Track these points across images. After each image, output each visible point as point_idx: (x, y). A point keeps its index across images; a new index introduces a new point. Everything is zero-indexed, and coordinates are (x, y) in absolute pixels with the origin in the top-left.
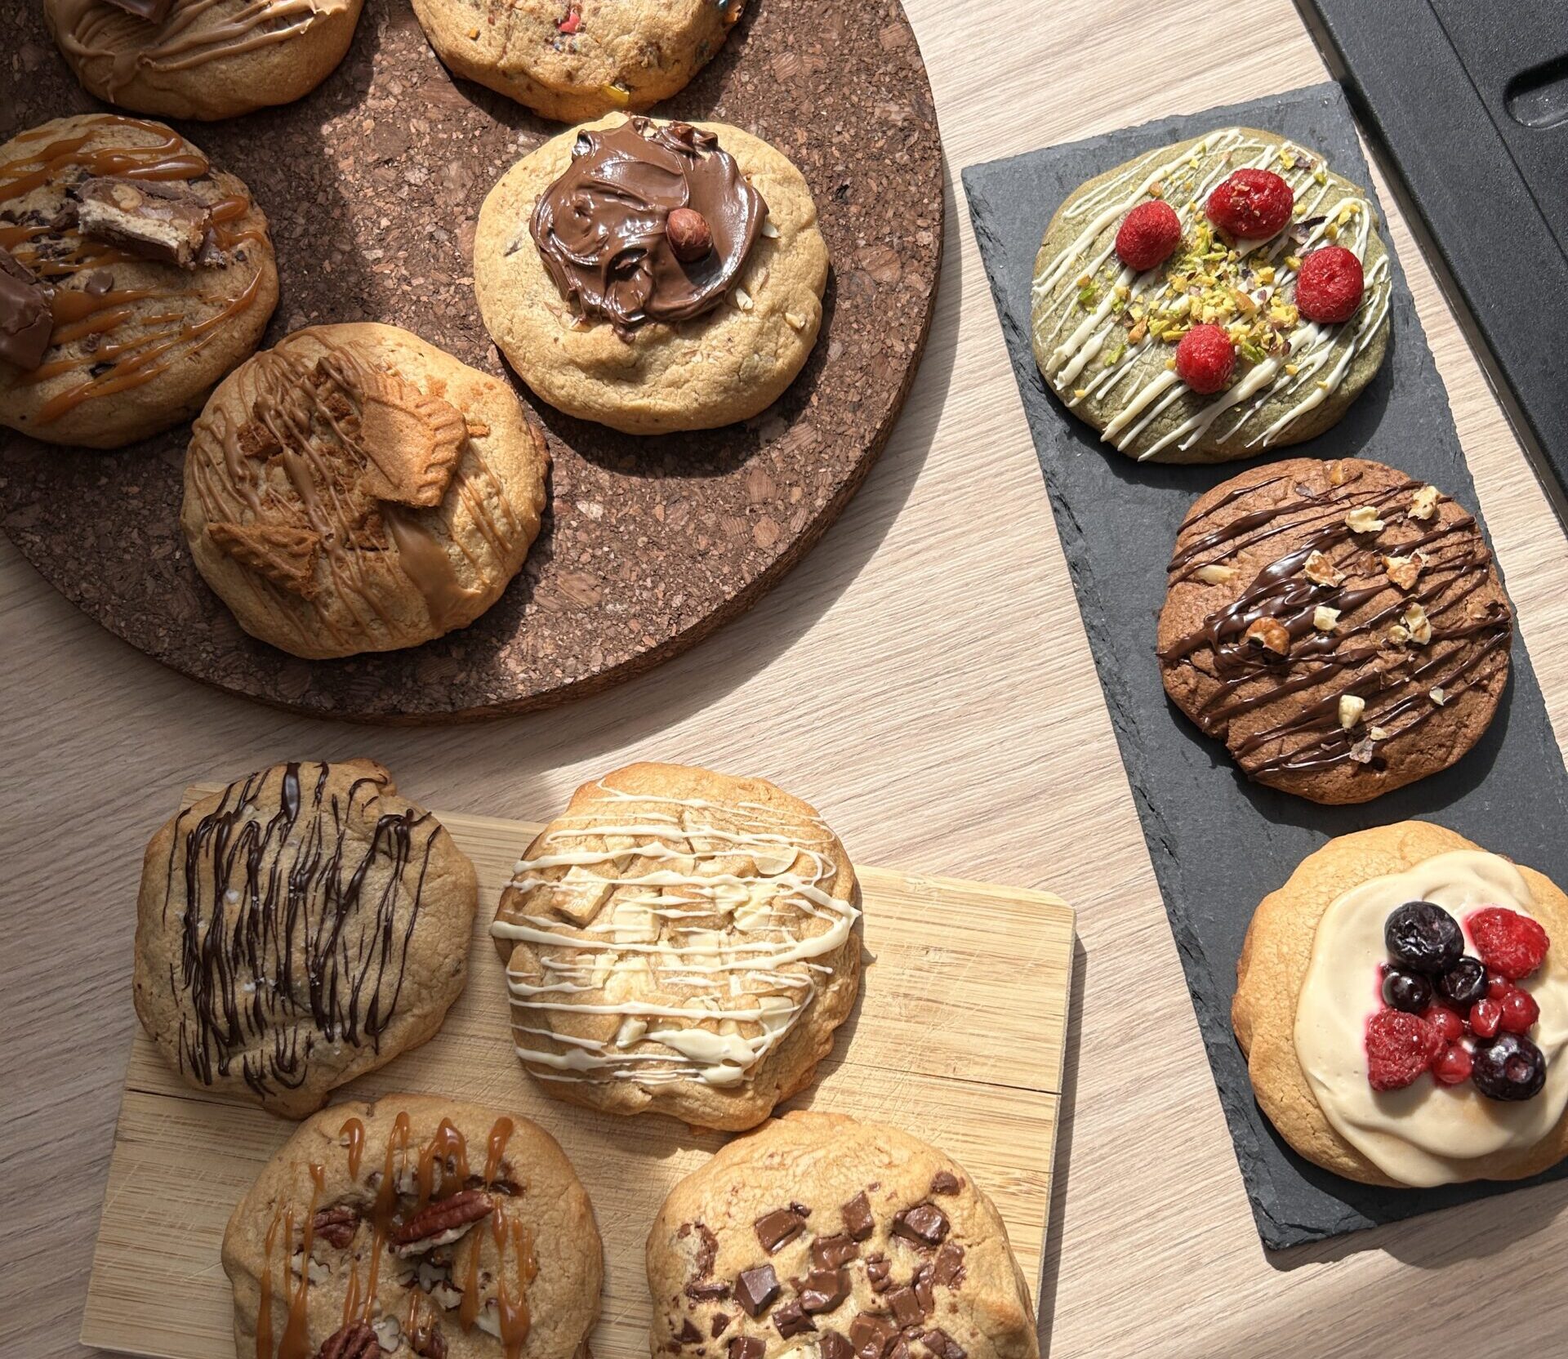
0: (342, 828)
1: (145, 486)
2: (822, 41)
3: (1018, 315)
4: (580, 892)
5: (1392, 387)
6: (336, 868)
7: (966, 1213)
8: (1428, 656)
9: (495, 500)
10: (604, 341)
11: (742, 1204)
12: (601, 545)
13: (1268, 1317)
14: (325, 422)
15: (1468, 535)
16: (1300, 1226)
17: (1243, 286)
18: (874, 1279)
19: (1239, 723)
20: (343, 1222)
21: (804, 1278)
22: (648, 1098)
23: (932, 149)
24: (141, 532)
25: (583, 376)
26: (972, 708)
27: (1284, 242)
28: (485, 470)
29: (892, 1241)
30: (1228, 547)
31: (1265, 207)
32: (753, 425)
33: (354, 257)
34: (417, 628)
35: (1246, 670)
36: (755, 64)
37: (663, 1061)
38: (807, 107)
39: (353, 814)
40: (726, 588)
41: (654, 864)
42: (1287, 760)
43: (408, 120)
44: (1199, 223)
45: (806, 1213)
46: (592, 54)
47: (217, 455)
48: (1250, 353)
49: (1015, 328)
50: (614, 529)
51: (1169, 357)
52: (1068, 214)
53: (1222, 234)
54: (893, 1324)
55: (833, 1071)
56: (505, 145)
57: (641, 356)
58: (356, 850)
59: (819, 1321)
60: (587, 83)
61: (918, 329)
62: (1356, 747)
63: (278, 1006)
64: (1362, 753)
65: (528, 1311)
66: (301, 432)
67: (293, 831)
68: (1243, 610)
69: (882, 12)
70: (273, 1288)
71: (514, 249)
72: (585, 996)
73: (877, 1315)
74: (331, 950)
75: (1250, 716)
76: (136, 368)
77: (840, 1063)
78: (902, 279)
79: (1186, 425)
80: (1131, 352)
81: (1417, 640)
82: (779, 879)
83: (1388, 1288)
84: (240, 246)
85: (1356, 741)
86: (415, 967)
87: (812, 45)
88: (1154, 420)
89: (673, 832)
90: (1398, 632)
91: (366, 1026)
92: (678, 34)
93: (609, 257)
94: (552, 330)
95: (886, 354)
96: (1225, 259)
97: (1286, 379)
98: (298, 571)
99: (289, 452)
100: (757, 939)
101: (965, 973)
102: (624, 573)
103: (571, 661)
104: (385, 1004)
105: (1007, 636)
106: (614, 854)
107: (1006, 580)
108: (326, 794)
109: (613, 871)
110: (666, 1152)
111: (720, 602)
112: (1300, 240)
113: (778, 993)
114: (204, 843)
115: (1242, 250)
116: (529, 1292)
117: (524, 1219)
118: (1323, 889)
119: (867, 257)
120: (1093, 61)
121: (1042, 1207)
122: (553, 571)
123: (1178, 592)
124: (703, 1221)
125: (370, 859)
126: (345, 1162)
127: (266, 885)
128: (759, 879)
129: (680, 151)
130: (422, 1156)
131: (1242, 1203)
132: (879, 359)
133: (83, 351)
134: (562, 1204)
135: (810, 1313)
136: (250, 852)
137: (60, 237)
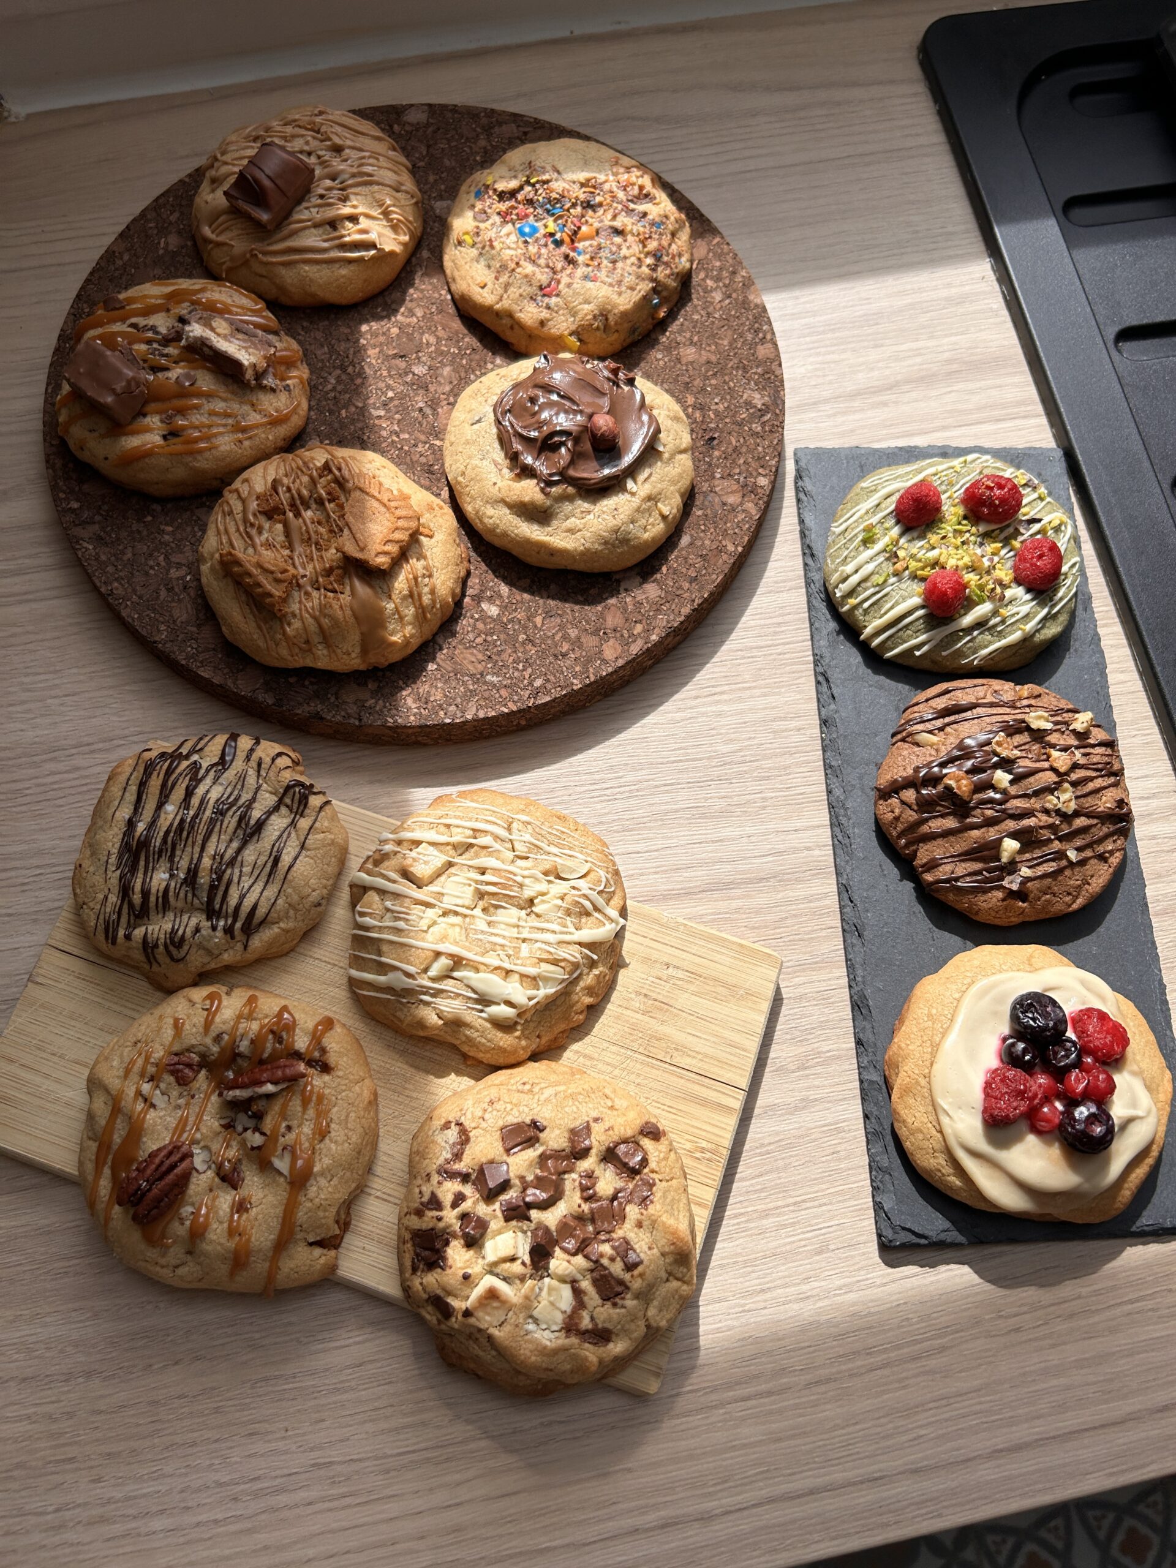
0: (261, 782)
1: (177, 528)
2: (716, 344)
3: (817, 548)
4: (425, 861)
5: (1069, 650)
6: (250, 805)
7: (662, 1155)
8: (1070, 824)
9: (427, 580)
10: (529, 490)
11: (495, 1113)
12: (492, 634)
13: (872, 1301)
14: (320, 502)
15: (1109, 752)
16: (909, 1230)
17: (979, 551)
18: (584, 1189)
19: (925, 848)
20: (189, 1065)
21: (530, 1178)
22: (441, 1022)
23: (777, 427)
24: (166, 557)
25: (508, 512)
26: (733, 809)
27: (1011, 530)
28: (425, 558)
29: (602, 1165)
30: (939, 723)
31: (1003, 500)
32: (617, 577)
33: (363, 411)
34: (349, 658)
35: (938, 808)
36: (668, 349)
37: (458, 995)
38: (697, 382)
39: (271, 774)
40: (575, 681)
41: (485, 852)
42: (957, 879)
43: (423, 333)
44: (955, 506)
45: (542, 1130)
46: (561, 312)
47: (237, 507)
48: (977, 595)
49: (813, 555)
50: (504, 626)
51: (919, 588)
52: (864, 485)
53: (970, 515)
54: (591, 1228)
55: (581, 1039)
56: (485, 363)
57: (552, 506)
58: (267, 800)
59: (534, 1214)
60: (552, 331)
61: (746, 538)
62: (1008, 879)
63: (182, 895)
64: (1012, 883)
65: (314, 1162)
66: (302, 504)
67: (225, 775)
68: (943, 765)
69: (761, 335)
70: (123, 1103)
71: (479, 421)
72: (412, 934)
73: (580, 1218)
74: (232, 863)
75: (935, 843)
76: (197, 440)
77: (587, 1034)
78: (741, 504)
79: (923, 638)
80: (893, 580)
81: (1064, 810)
82: (572, 883)
83: (968, 1296)
84: (288, 382)
85: (1010, 873)
86: (290, 890)
87: (709, 345)
88: (901, 630)
89: (503, 833)
90: (1051, 801)
91: (243, 925)
92: (622, 313)
93: (545, 434)
94: (493, 477)
95: (721, 550)
96: (969, 531)
97: (998, 619)
98: (277, 592)
99: (291, 515)
100: (548, 921)
101: (692, 988)
102: (505, 656)
103: (453, 708)
104: (261, 911)
105: (767, 764)
106: (455, 839)
107: (775, 726)
108: (255, 757)
109: (452, 852)
110: (441, 1074)
111: (569, 689)
112: (1022, 530)
113: (555, 962)
114: (158, 767)
115: (982, 529)
116: (317, 1147)
117: (327, 1091)
118: (969, 974)
119: (720, 485)
120: (896, 403)
121: (718, 1173)
122: (454, 644)
123: (898, 748)
124: (463, 1120)
125: (276, 809)
126: (202, 1020)
127: (197, 805)
128: (557, 881)
129: (609, 379)
130: (262, 1027)
131: (868, 1209)
132: (715, 552)
133: (162, 421)
134: (357, 1088)
135: (529, 1206)
136: (190, 780)
137: (165, 346)
